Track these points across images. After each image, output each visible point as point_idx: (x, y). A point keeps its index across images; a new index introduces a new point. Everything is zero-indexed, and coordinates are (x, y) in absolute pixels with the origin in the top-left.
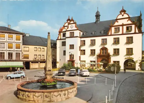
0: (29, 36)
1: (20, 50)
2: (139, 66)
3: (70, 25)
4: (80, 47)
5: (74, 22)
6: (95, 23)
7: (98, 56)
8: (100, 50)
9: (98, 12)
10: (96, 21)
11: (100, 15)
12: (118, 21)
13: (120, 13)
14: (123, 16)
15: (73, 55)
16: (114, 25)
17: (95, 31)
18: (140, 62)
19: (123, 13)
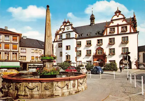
0: (27, 38)
1: (17, 50)
2: (135, 65)
3: (66, 28)
4: (76, 48)
5: (70, 24)
6: (90, 25)
7: (94, 56)
8: (96, 50)
9: (92, 15)
10: (91, 24)
11: (94, 18)
12: (113, 21)
13: (115, 14)
14: (118, 16)
15: (70, 56)
16: (110, 26)
17: (91, 33)
18: (136, 61)
19: (118, 14)
